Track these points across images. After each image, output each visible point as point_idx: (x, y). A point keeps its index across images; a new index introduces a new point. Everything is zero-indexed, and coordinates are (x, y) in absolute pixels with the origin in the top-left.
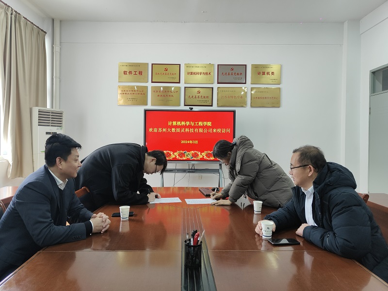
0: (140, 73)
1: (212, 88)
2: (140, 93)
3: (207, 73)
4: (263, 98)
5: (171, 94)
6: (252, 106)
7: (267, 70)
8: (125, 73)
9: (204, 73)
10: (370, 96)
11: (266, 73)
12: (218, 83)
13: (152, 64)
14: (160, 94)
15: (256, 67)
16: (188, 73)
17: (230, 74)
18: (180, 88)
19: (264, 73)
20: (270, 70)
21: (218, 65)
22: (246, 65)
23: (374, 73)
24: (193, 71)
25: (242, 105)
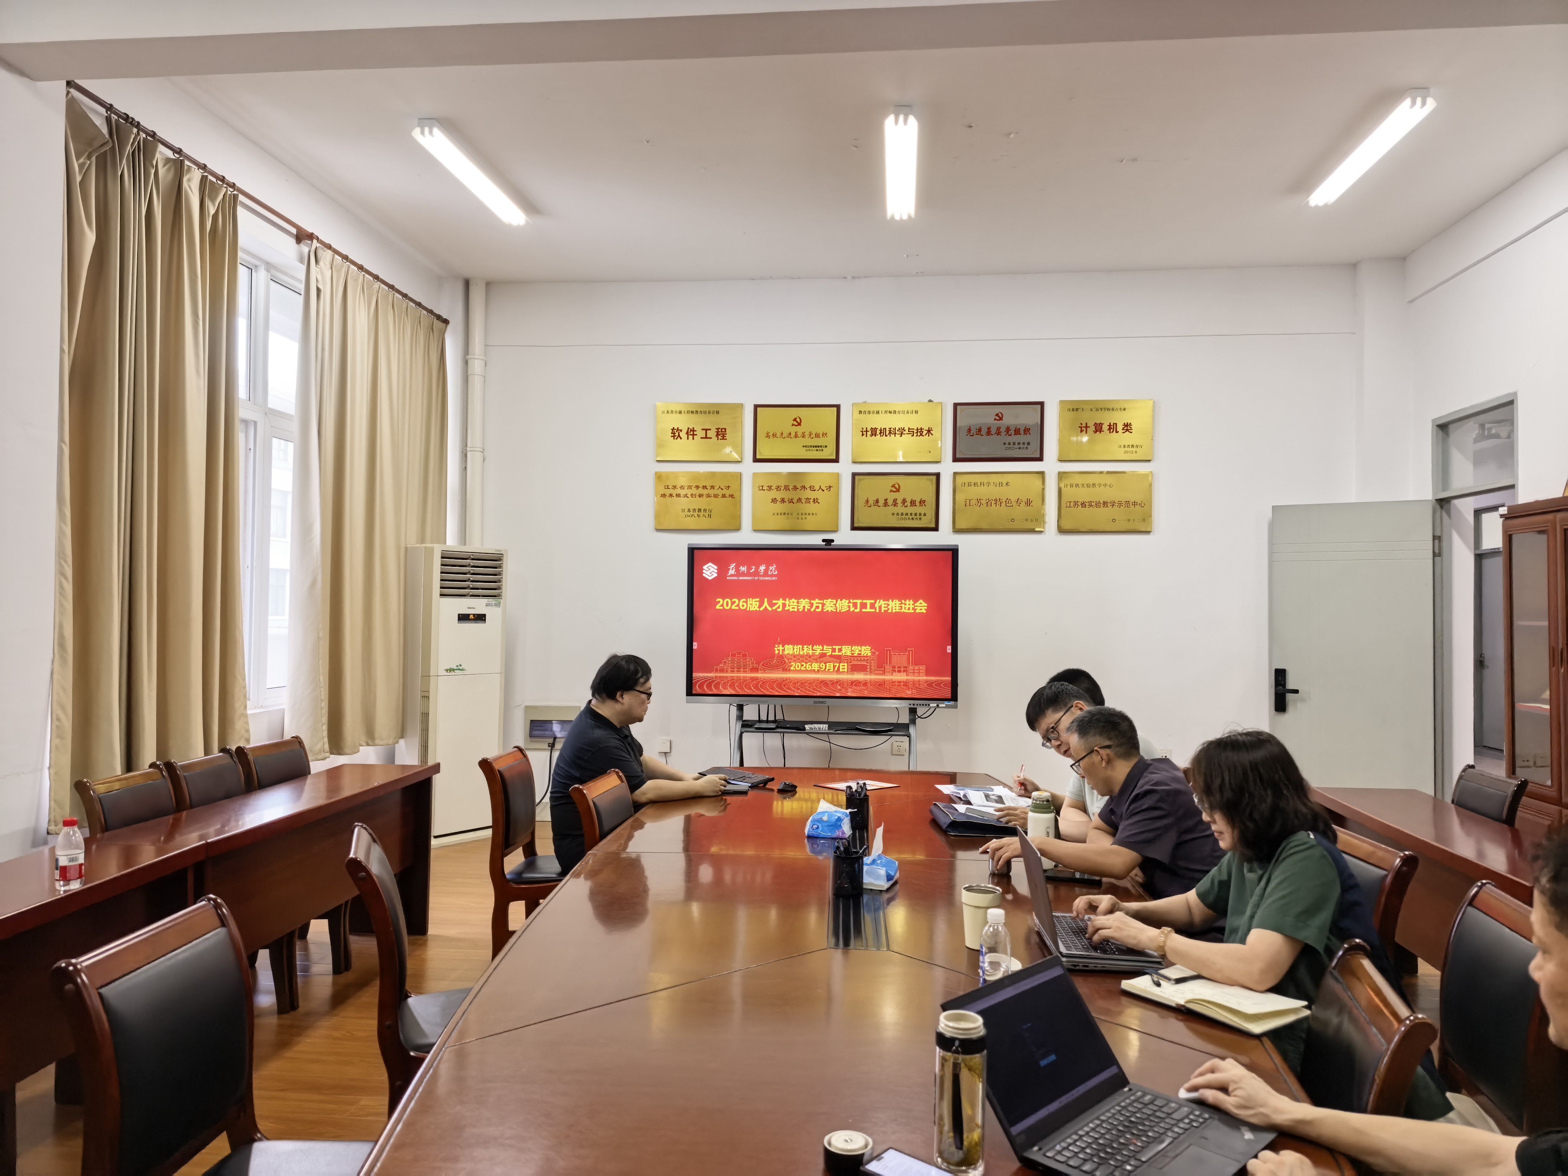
0: (721, 434)
1: (938, 475)
2: (720, 492)
3: (920, 432)
4: (1098, 504)
5: (812, 495)
6: (1062, 531)
7: (1106, 419)
8: (675, 433)
9: (911, 431)
11: (1105, 427)
12: (955, 460)
13: (756, 407)
14: (779, 495)
15: (1073, 408)
16: (864, 432)
17: (993, 431)
18: (837, 476)
19: (1098, 428)
20: (1120, 419)
21: (956, 405)
22: (1042, 404)
24: (879, 426)
25: (1033, 527)
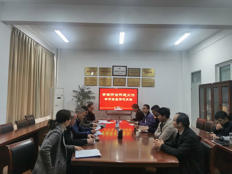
0: (94, 72)
1: (125, 79)
2: (94, 80)
4: (147, 83)
10: (191, 83)
11: (148, 72)
14: (103, 81)
15: (144, 69)
18: (111, 78)
23: (192, 74)
25: (138, 86)
